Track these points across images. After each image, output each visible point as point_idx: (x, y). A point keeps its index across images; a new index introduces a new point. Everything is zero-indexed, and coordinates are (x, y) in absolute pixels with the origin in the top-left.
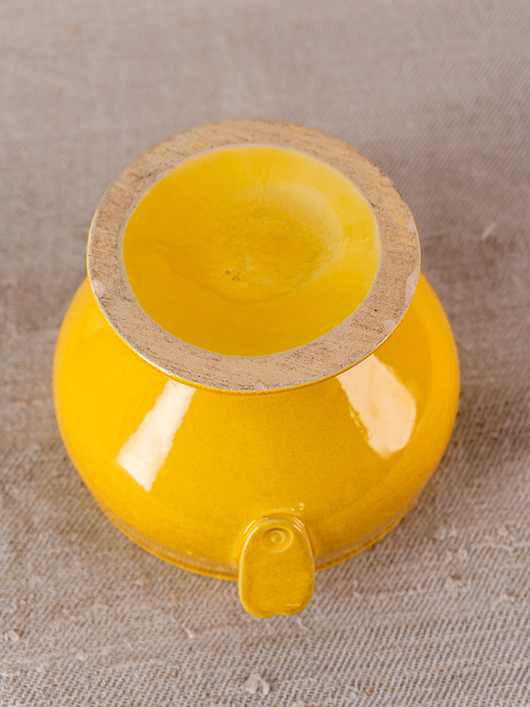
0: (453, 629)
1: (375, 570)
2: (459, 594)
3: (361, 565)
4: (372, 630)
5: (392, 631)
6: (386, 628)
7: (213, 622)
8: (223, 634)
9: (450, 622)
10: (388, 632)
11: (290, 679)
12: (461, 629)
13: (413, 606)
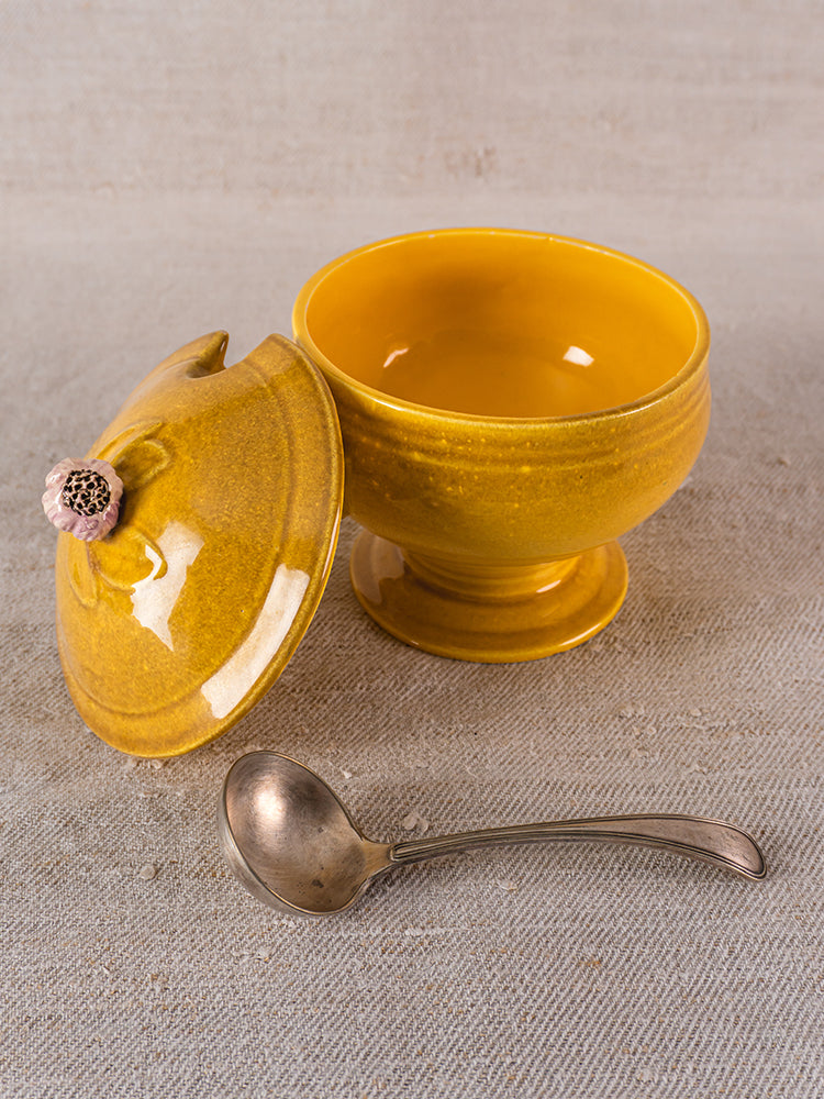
0: (638, 792)
1: (554, 737)
2: (646, 764)
3: (539, 732)
4: (548, 784)
5: (570, 787)
6: (564, 783)
7: (372, 768)
8: (383, 777)
9: (634, 786)
10: (565, 787)
11: (453, 819)
12: (646, 793)
13: (594, 770)
